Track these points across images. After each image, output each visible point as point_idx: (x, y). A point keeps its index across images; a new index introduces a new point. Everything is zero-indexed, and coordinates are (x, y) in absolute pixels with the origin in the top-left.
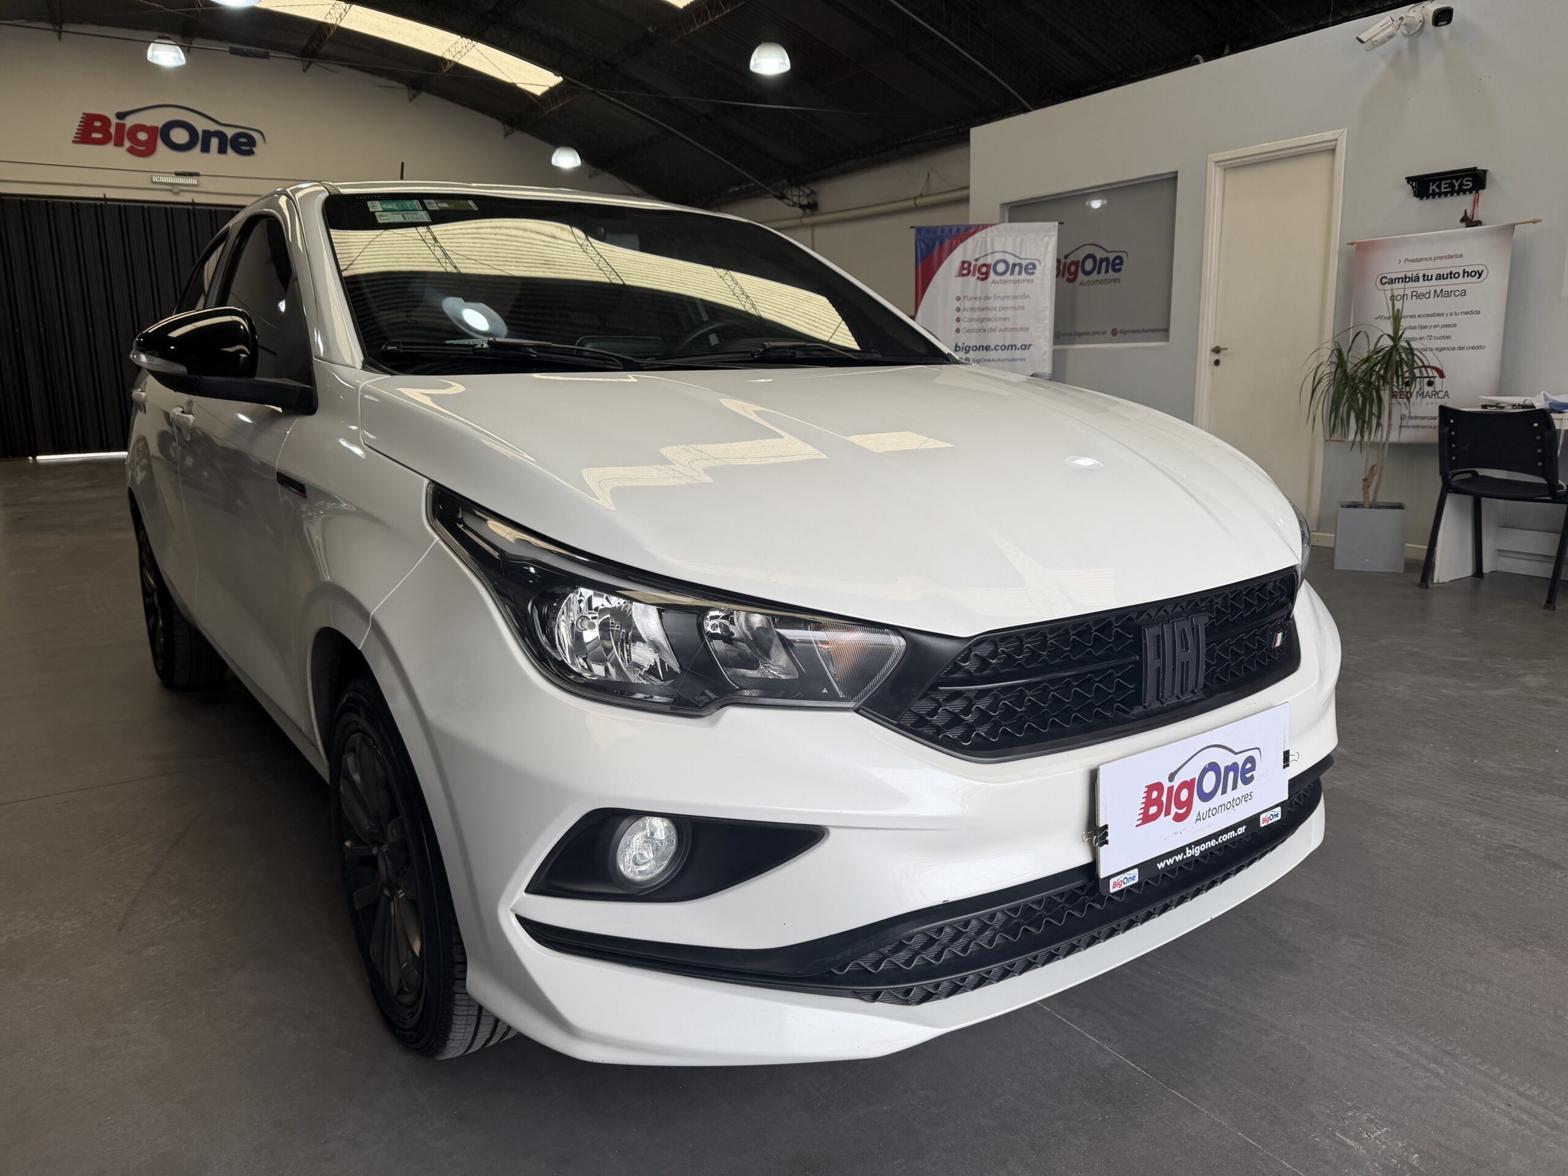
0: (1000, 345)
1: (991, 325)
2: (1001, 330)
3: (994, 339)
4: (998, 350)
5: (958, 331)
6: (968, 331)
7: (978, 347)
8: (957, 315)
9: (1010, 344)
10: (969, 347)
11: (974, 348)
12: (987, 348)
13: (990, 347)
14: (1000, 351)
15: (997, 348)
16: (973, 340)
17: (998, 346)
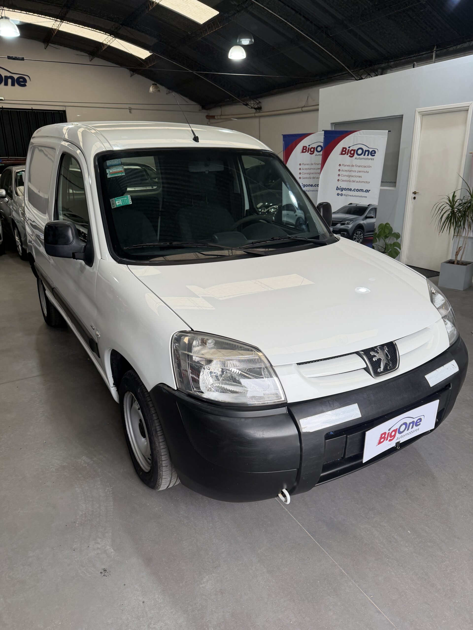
0: (356, 189)
1: (352, 179)
2: (357, 182)
3: (353, 186)
4: (355, 191)
5: (338, 180)
6: (343, 181)
7: (347, 189)
8: (339, 173)
9: (360, 189)
10: (343, 188)
11: (345, 189)
12: (350, 190)
13: (351, 189)
14: (356, 191)
15: (355, 190)
16: (344, 185)
17: (355, 189)
